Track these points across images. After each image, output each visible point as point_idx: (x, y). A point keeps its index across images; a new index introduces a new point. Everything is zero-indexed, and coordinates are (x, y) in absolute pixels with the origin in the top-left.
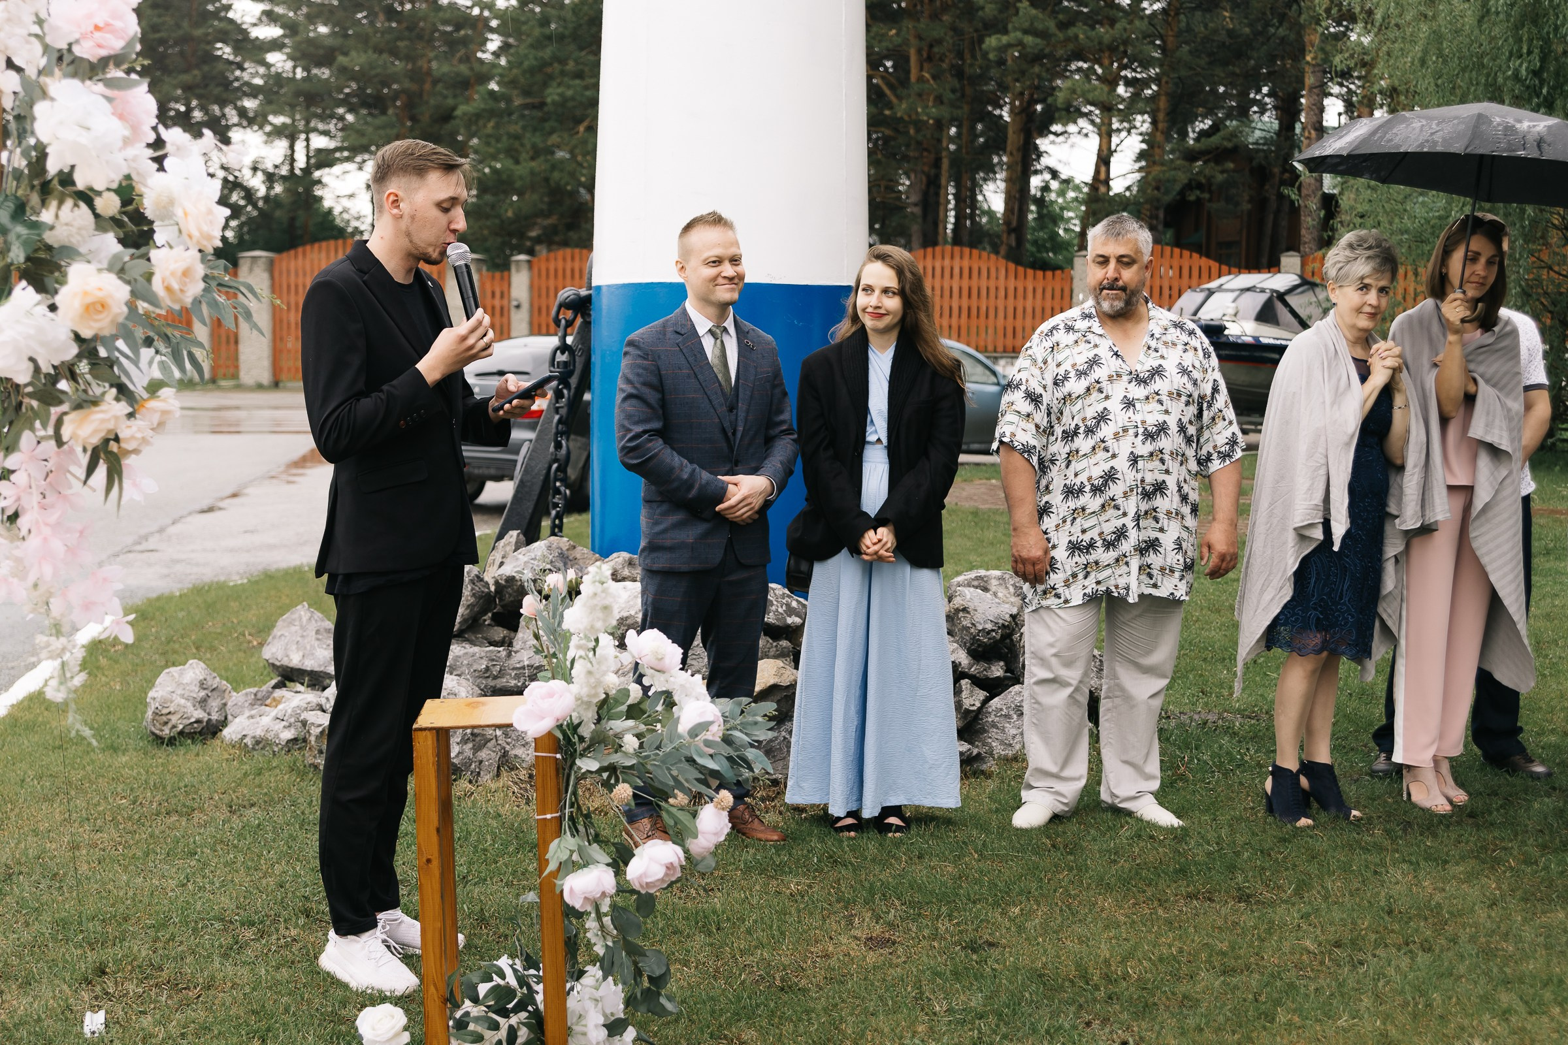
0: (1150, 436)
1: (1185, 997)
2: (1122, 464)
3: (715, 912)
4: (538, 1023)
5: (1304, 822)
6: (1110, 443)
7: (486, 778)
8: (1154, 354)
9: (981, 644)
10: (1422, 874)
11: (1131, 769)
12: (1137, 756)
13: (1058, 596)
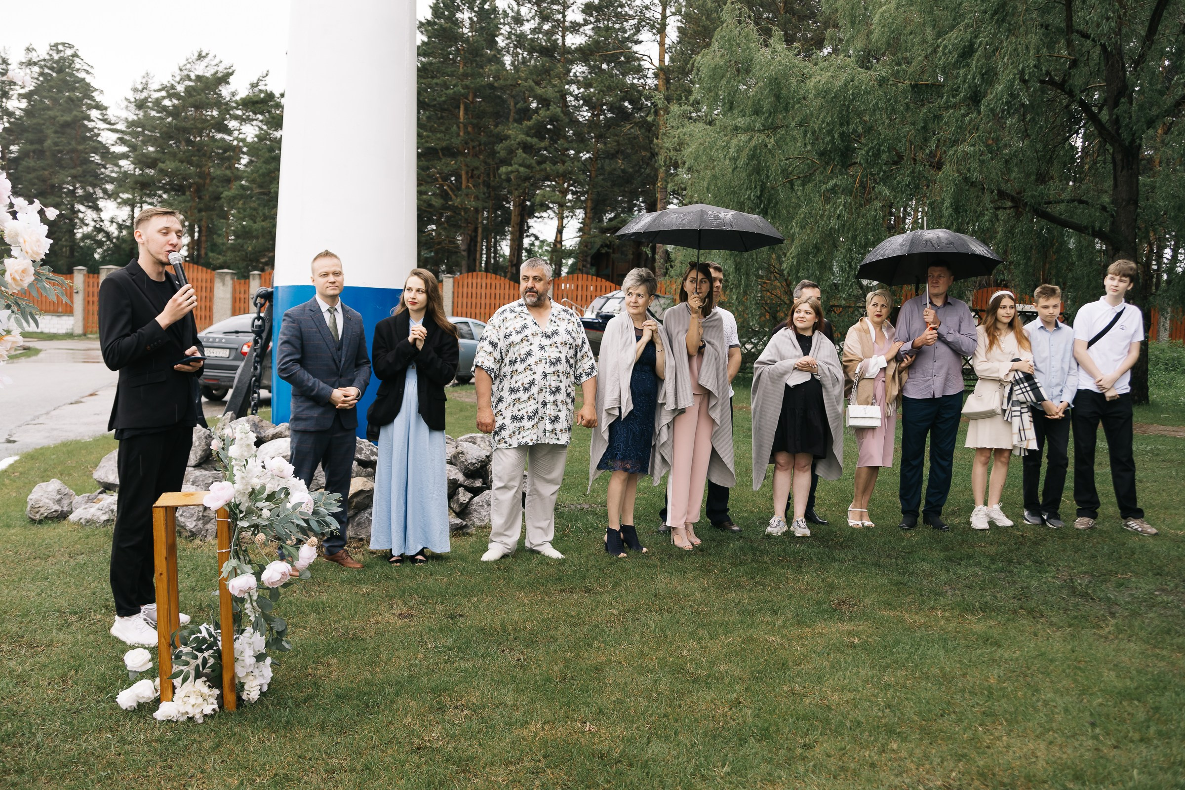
0: (552, 364)
1: (551, 637)
2: (538, 377)
3: (322, 603)
4: (218, 655)
5: (622, 555)
6: (533, 367)
7: (210, 538)
8: (554, 324)
9: (470, 470)
10: (673, 578)
11: (540, 530)
12: (544, 524)
13: (506, 443)
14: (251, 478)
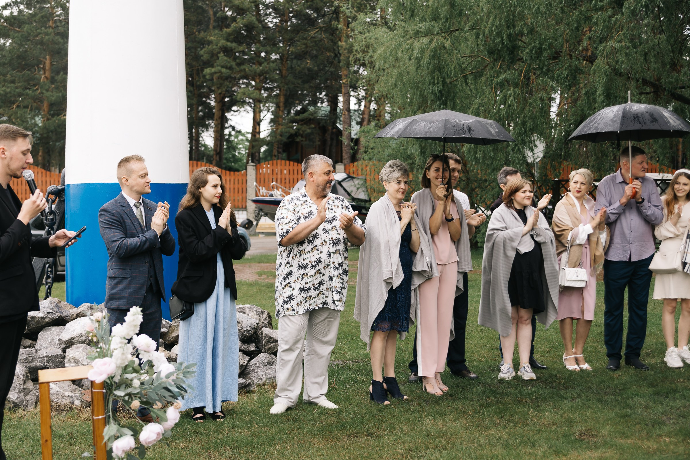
0: (335, 244)
2: (324, 256)
5: (387, 403)
6: (319, 247)
8: (331, 211)
9: (246, 336)
11: (317, 385)
12: (320, 380)
13: (294, 310)
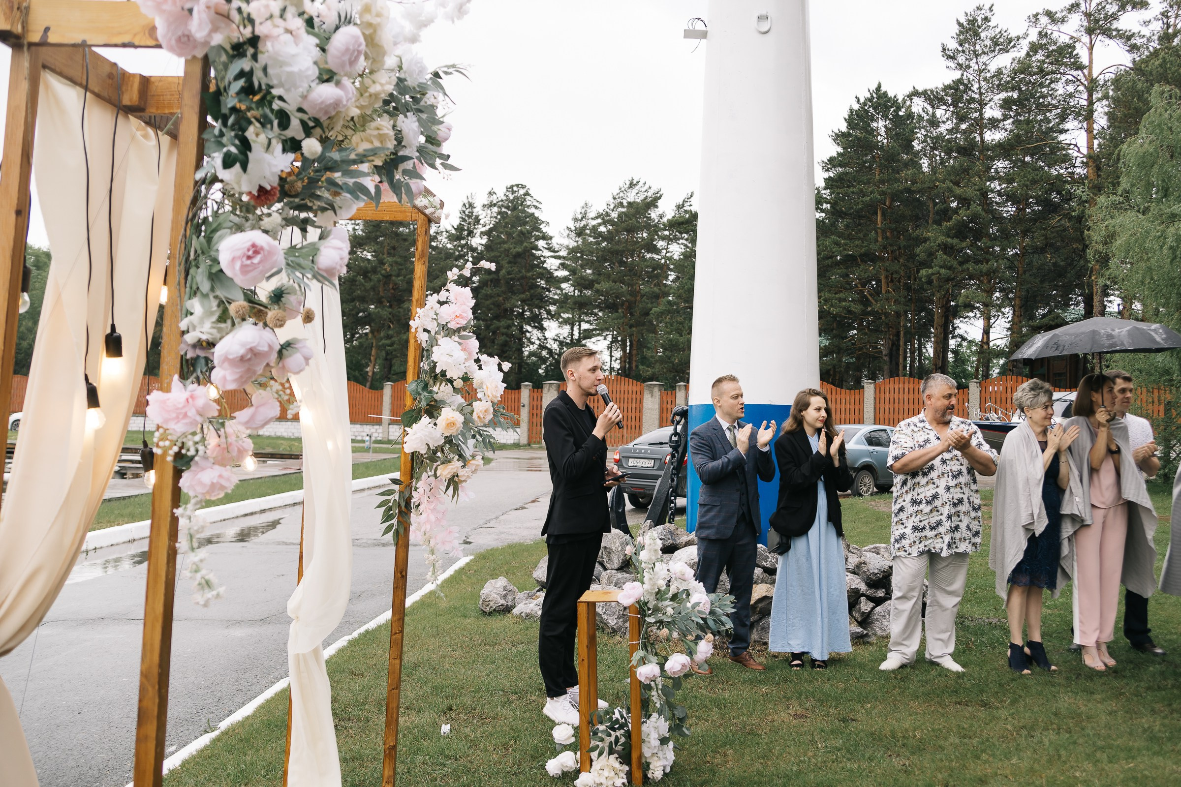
0: (955, 477)
1: (940, 747)
2: (941, 491)
3: (724, 699)
5: (1026, 671)
6: (936, 480)
9: (872, 580)
10: (1078, 697)
11: (940, 642)
12: (945, 636)
13: (905, 551)
14: (658, 579)
